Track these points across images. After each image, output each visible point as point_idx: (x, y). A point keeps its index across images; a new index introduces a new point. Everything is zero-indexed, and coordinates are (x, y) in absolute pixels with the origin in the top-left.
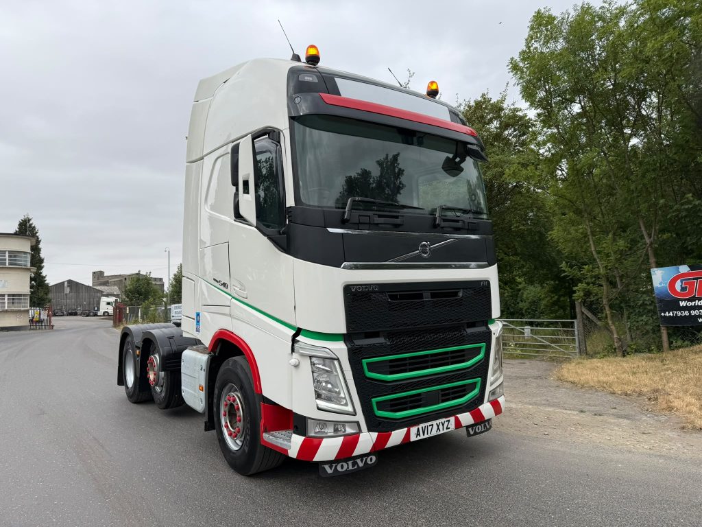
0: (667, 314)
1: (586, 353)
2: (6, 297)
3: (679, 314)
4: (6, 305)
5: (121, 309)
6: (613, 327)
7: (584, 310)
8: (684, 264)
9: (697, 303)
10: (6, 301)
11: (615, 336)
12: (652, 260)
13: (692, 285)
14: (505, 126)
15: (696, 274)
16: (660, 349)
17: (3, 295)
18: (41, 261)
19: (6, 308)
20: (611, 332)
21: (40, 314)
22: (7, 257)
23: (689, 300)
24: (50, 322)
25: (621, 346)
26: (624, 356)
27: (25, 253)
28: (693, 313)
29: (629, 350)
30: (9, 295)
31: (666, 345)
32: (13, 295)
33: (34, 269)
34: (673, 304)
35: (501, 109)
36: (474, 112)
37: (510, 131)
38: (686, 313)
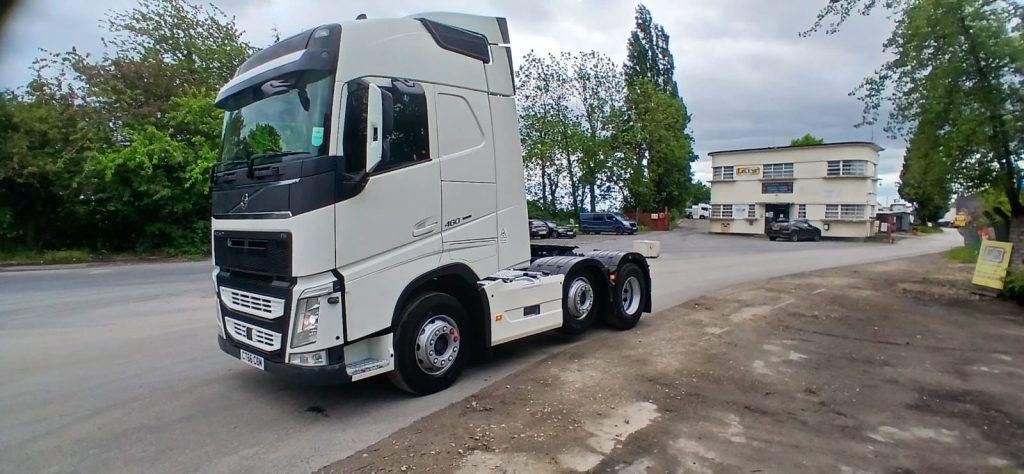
2: (840, 207)
4: (839, 214)
10: (839, 211)
17: (837, 205)
19: (839, 218)
21: (880, 226)
22: (841, 167)
30: (842, 205)
32: (847, 205)
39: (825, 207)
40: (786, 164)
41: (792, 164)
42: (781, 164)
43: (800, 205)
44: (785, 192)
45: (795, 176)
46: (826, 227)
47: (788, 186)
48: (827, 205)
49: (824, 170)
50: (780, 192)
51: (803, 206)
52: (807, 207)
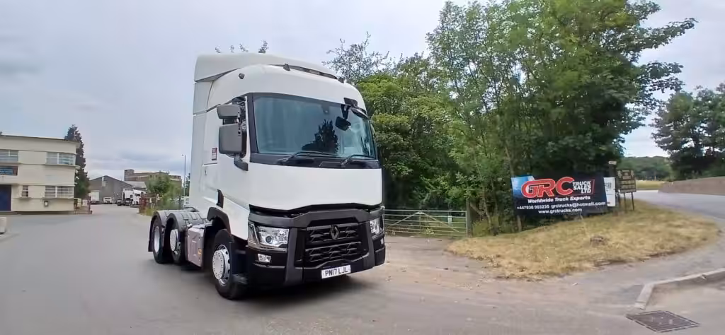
0: (521, 208)
1: (472, 234)
2: (56, 188)
3: (528, 208)
4: (56, 194)
5: (146, 199)
6: (488, 216)
7: (471, 205)
8: (530, 175)
9: (540, 201)
10: (56, 191)
11: (490, 222)
12: (512, 172)
13: (535, 189)
14: (431, 76)
15: (538, 182)
16: (516, 231)
17: (54, 187)
18: (84, 160)
19: (56, 197)
20: (487, 218)
21: (82, 203)
22: (58, 157)
23: (533, 199)
24: (89, 209)
25: (493, 229)
26: (495, 235)
27: (73, 154)
28: (536, 207)
29: (498, 231)
30: (59, 187)
31: (520, 228)
32: (62, 187)
33: (78, 167)
34: (524, 201)
35: (428, 64)
36: (410, 66)
37: (435, 80)
38: (532, 207)
39: (45, 188)
40: (11, 151)
41: (18, 151)
42: (7, 150)
43: (24, 186)
44: (10, 174)
45: (20, 161)
46: (46, 204)
47: (13, 170)
48: (47, 186)
49: (43, 158)
50: (5, 174)
51: (26, 187)
52: (29, 188)
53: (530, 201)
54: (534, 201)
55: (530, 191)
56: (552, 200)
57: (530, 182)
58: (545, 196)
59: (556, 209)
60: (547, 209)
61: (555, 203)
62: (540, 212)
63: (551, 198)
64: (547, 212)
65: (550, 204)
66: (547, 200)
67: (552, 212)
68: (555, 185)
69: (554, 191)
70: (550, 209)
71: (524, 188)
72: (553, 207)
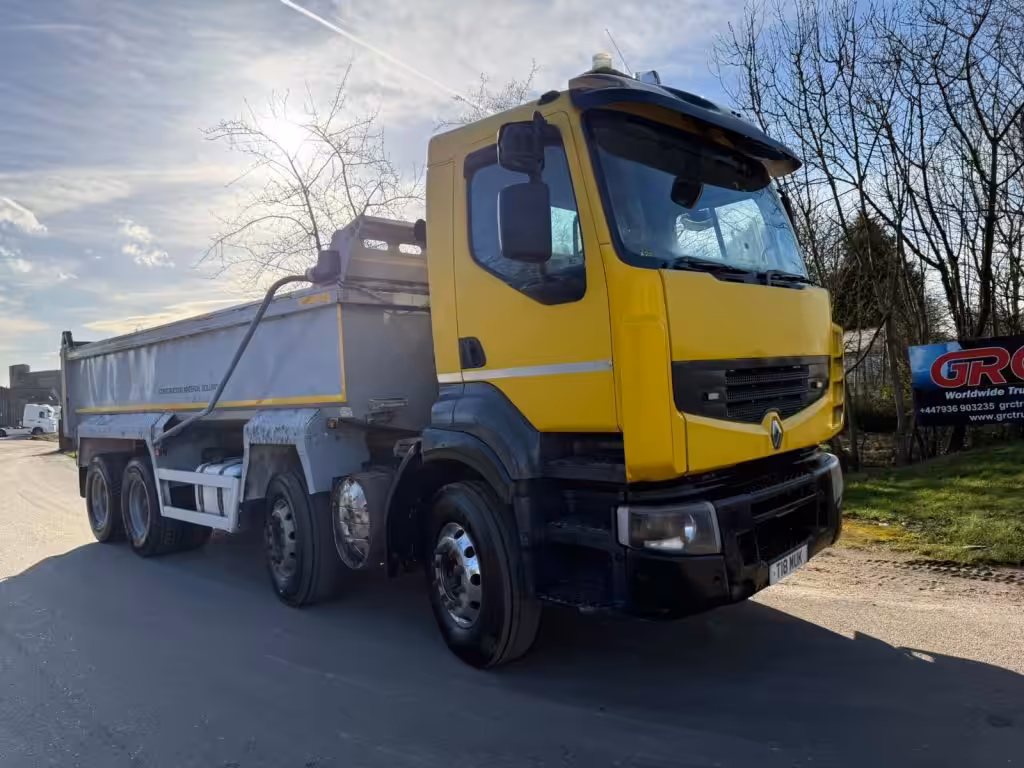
0: (928, 410)
3: (944, 410)
9: (969, 394)
13: (963, 369)
15: (970, 354)
23: (958, 390)
28: (964, 408)
34: (936, 396)
38: (954, 409)
53: (950, 396)
54: (959, 396)
55: (951, 375)
56: (1001, 392)
57: (953, 355)
58: (985, 384)
59: (1009, 410)
60: (989, 412)
61: (1007, 398)
62: (973, 418)
63: (999, 387)
64: (990, 417)
65: (997, 400)
66: (989, 393)
67: (1000, 417)
68: (1010, 361)
69: (1007, 372)
70: (997, 411)
71: (937, 367)
72: (1003, 406)
